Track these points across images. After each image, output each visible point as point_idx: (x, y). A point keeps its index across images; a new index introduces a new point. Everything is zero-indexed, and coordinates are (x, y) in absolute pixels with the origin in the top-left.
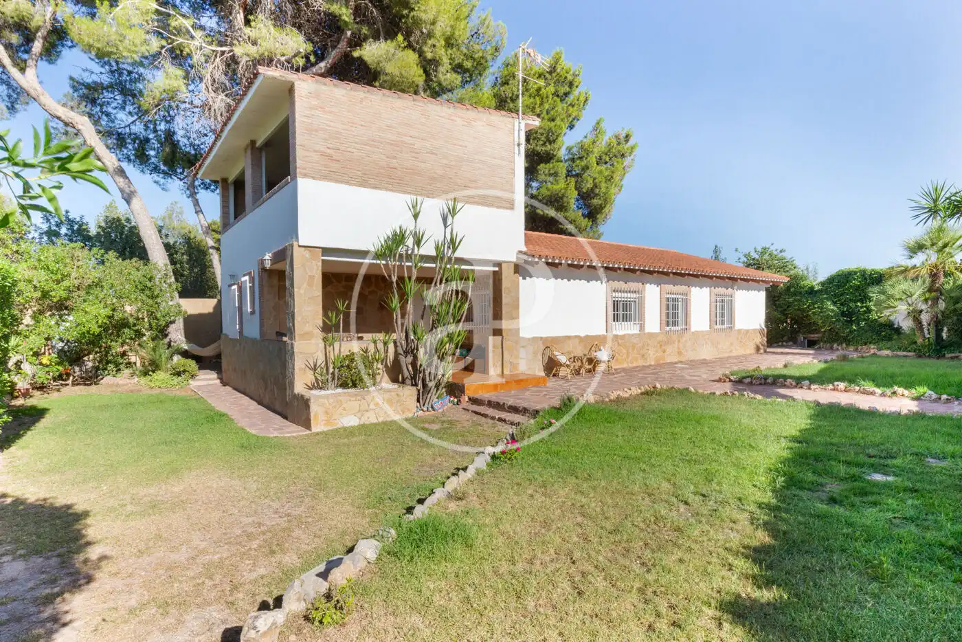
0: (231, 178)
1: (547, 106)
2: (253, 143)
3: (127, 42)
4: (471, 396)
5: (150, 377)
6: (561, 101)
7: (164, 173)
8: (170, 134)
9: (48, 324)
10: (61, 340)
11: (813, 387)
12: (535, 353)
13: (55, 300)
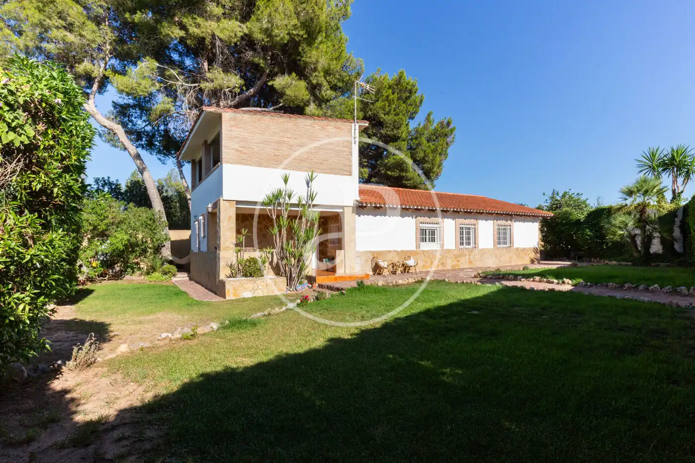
0: (197, 160)
1: (394, 106)
2: (206, 142)
3: (142, 86)
4: (320, 283)
5: (150, 276)
6: (404, 102)
7: (165, 154)
8: (167, 131)
9: (96, 244)
10: (103, 255)
11: (522, 280)
12: (367, 260)
13: (100, 230)
